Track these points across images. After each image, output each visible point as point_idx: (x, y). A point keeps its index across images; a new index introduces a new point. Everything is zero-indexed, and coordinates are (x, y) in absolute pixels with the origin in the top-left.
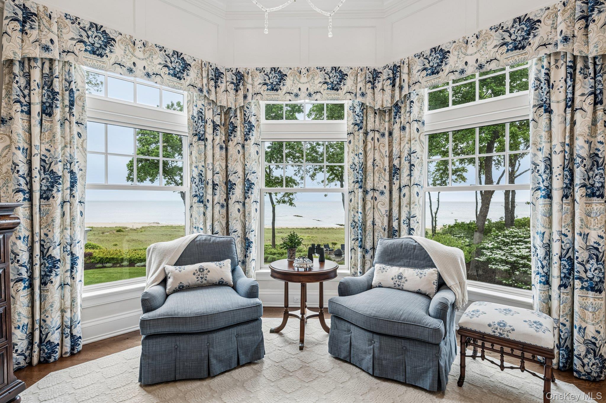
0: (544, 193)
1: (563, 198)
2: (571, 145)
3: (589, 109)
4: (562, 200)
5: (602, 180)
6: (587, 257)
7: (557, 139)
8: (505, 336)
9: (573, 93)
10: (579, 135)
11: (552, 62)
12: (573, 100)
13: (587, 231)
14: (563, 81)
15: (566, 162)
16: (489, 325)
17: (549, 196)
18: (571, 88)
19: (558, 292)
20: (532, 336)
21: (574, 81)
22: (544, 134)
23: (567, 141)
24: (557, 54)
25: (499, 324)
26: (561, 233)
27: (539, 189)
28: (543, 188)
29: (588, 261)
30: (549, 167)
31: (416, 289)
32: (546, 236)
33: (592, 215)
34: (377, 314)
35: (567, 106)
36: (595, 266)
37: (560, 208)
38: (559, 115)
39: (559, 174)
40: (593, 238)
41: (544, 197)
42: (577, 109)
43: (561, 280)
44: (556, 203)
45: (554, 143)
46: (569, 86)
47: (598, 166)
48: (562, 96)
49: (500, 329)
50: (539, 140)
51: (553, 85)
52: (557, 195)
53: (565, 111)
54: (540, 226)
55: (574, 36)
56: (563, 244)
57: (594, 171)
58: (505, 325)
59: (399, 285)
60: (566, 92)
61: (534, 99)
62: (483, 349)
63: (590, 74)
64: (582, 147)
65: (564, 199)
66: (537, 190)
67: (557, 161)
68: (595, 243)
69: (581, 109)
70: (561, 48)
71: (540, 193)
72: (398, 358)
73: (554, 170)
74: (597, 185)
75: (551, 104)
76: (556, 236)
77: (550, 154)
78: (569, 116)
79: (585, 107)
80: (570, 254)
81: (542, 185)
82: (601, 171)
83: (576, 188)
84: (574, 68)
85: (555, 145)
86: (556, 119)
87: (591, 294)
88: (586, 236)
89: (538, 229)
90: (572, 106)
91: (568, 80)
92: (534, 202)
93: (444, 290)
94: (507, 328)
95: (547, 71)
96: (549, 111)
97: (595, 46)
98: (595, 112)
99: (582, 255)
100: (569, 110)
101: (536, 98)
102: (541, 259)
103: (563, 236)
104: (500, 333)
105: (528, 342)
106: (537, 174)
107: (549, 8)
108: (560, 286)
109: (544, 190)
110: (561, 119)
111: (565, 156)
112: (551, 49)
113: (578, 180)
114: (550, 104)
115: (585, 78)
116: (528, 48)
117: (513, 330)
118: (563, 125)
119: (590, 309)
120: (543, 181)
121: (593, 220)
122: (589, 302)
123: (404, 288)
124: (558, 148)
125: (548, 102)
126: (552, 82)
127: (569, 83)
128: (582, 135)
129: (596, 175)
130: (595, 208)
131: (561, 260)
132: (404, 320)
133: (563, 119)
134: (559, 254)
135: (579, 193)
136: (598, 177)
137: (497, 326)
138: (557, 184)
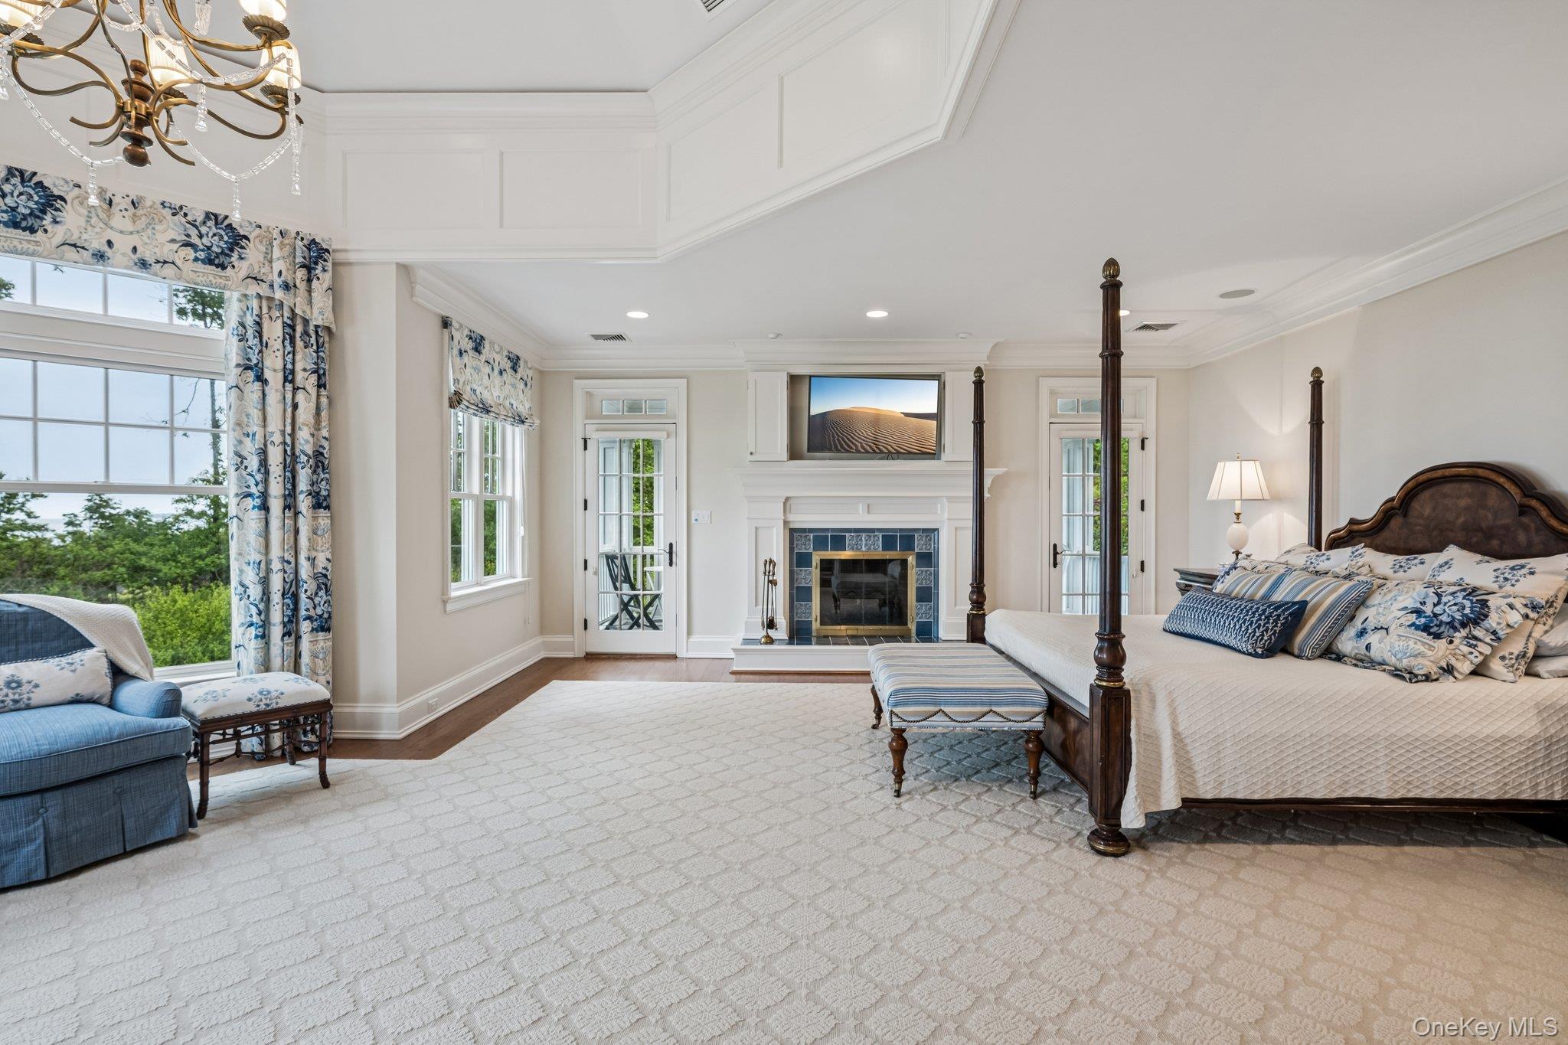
0: (258, 502)
1: (284, 509)
2: (293, 435)
3: (313, 391)
4: (284, 513)
5: (328, 487)
6: (315, 588)
7: (275, 425)
8: (274, 706)
9: (293, 363)
10: (304, 424)
11: (265, 310)
12: (293, 372)
13: (314, 554)
14: (280, 341)
15: (288, 460)
16: (249, 700)
17: (265, 507)
18: (291, 356)
19: (281, 644)
20: (306, 693)
21: (294, 347)
22: (256, 414)
23: (288, 430)
24: (270, 299)
25: (261, 693)
26: (284, 560)
27: (249, 495)
28: (257, 494)
29: (316, 594)
30: (264, 464)
31: (70, 695)
32: (263, 565)
33: (319, 533)
34: (55, 747)
35: (285, 380)
36: (325, 598)
37: (281, 525)
38: (276, 390)
39: (280, 476)
40: (321, 562)
41: (259, 508)
42: (299, 388)
43: (284, 626)
44: (276, 517)
45: (270, 429)
46: (289, 353)
47: (323, 469)
48: (279, 365)
49: (266, 699)
50: (246, 419)
51: (267, 343)
52: (276, 505)
53: (284, 386)
54: (253, 552)
55: (295, 286)
56: (286, 576)
57: (318, 475)
58: (269, 693)
59: (16, 701)
60: (284, 360)
61: (237, 354)
62: (238, 740)
63: (312, 345)
64: (307, 442)
65: (287, 511)
66: (245, 497)
67: (275, 456)
68: (324, 568)
69: (304, 389)
70: (279, 294)
71: (249, 503)
72: (107, 814)
73: (272, 469)
74: (324, 493)
75: (265, 370)
76: (276, 565)
77: (265, 445)
78: (289, 396)
79: (309, 388)
80: (293, 589)
81: (254, 490)
82: (327, 475)
83: (301, 497)
84: (293, 328)
85: (273, 433)
86: (273, 397)
87: (321, 634)
88: (312, 560)
89: (249, 557)
90: (292, 381)
91: (287, 342)
92: (241, 516)
93: (126, 683)
94: (274, 694)
95: (257, 319)
96: (260, 378)
97: (320, 313)
98: (318, 396)
99: (310, 586)
100: (289, 386)
101: (240, 352)
102: (257, 602)
103: (285, 564)
104: (267, 705)
105: (302, 702)
106: (244, 473)
107: (260, 227)
108: (284, 635)
109: (258, 497)
110: (279, 397)
111: (285, 451)
112: (264, 290)
113: (303, 485)
114: (262, 369)
115: (306, 347)
116: (229, 270)
117: (282, 694)
118: (282, 405)
119: (321, 656)
120: (257, 484)
121: (320, 539)
122: (320, 647)
123: (33, 702)
124: (277, 438)
125: (260, 365)
126: (265, 339)
127: (289, 348)
128: (307, 425)
129: (322, 480)
130: (322, 523)
131: (283, 599)
132: (120, 735)
133: (282, 398)
134: (282, 591)
135: (304, 503)
136: (324, 483)
137: (260, 697)
138: (276, 489)
